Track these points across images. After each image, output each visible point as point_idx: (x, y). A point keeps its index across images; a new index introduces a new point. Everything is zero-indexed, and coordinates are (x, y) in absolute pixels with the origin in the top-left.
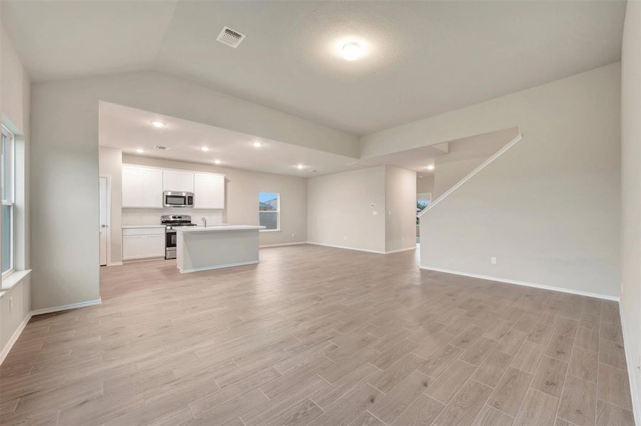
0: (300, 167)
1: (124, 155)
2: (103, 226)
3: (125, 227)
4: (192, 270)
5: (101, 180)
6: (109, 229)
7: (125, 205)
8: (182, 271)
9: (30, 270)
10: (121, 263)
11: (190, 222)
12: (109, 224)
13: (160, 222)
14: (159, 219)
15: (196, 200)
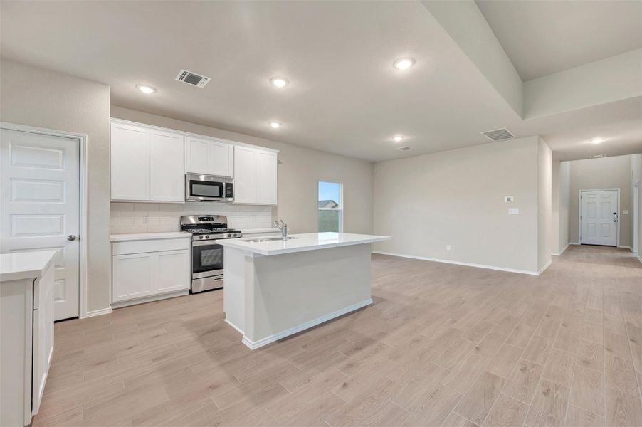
0: (398, 139)
2: (72, 239)
3: (117, 237)
4: (271, 339)
6: (84, 243)
7: (117, 195)
8: (250, 343)
10: (109, 310)
11: (225, 226)
12: (84, 236)
13: (177, 227)
14: (175, 223)
15: (236, 190)
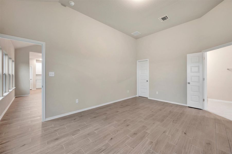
1: (36, 60)
2: (31, 79)
3: (37, 79)
5: (30, 67)
7: (37, 74)
9: (15, 88)
10: (36, 89)
